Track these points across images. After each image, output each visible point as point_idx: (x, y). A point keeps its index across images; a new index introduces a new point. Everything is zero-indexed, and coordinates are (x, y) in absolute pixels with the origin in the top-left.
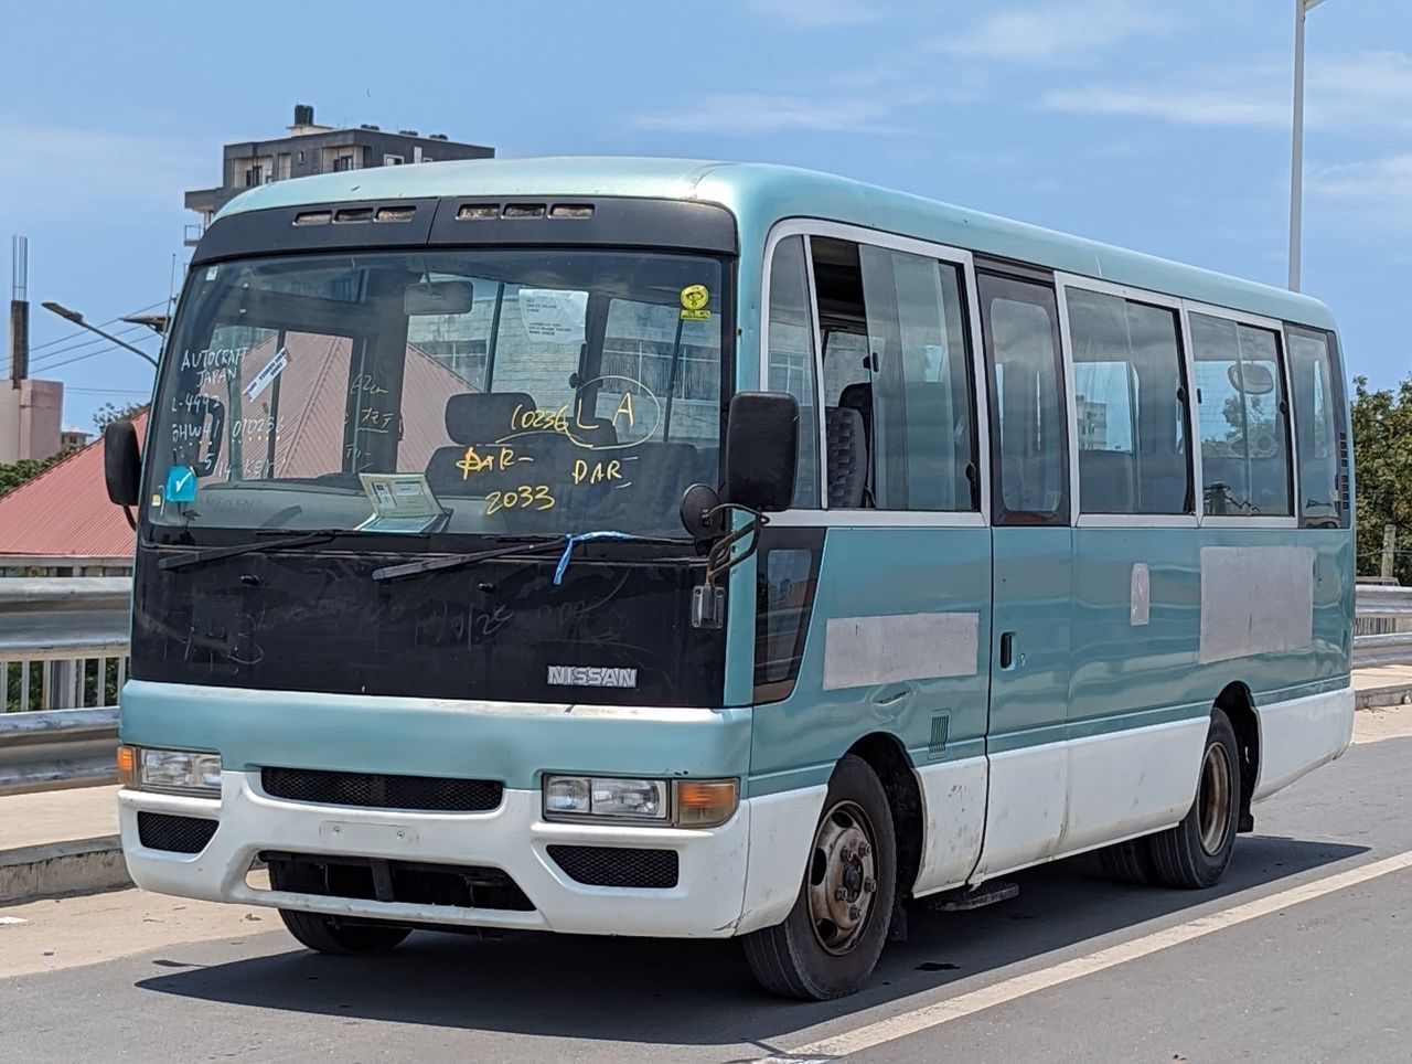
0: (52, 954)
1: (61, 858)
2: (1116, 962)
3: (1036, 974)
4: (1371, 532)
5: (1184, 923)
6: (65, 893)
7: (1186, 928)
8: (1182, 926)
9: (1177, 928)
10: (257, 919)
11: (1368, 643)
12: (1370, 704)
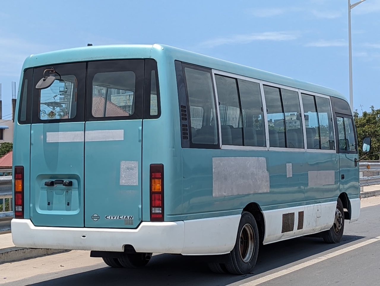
0: (6, 278)
1: (11, 251)
2: (295, 270)
3: (273, 274)
4: (378, 147)
5: (315, 258)
6: (12, 261)
7: (316, 260)
8: (314, 259)
9: (313, 260)
10: (63, 266)
11: (374, 178)
12: (375, 195)
